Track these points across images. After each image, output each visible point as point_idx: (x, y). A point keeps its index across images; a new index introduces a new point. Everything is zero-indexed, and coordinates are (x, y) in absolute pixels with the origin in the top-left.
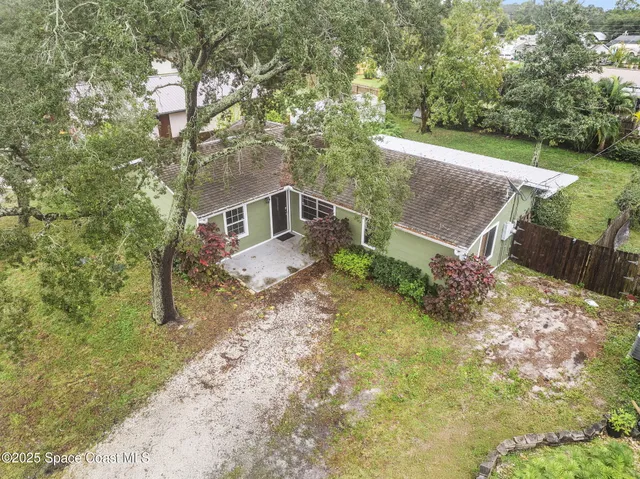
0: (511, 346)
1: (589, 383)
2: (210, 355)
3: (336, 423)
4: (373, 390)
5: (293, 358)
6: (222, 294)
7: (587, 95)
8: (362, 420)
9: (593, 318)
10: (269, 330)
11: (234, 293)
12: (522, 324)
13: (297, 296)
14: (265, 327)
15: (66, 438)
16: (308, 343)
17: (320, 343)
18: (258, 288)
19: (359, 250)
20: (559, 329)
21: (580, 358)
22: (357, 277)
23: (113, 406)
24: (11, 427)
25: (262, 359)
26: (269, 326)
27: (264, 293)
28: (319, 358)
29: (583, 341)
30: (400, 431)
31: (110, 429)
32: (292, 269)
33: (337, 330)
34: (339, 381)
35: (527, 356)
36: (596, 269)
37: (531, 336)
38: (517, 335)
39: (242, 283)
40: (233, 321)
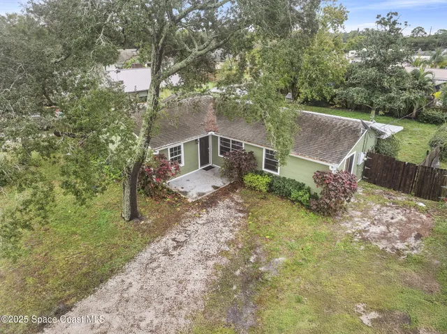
0: (371, 231)
1: (426, 251)
2: (164, 240)
3: (257, 279)
4: (280, 259)
5: (222, 240)
6: (169, 202)
7: (404, 78)
8: (276, 277)
9: (423, 213)
10: (204, 224)
11: (177, 201)
12: (376, 217)
13: (221, 203)
14: (201, 222)
15: (68, 292)
16: (231, 231)
17: (240, 231)
18: (193, 199)
19: (261, 173)
20: (401, 220)
21: (418, 237)
22: (261, 191)
23: (99, 272)
24: (27, 286)
25: (201, 241)
26: (203, 221)
27: (198, 201)
28: (240, 240)
29: (419, 226)
30: (302, 282)
31: (98, 286)
32: (215, 187)
33: (250, 223)
34: (256, 253)
35: (382, 236)
36: (422, 182)
37: (383, 224)
38: (374, 224)
39: (182, 195)
40: (178, 218)
